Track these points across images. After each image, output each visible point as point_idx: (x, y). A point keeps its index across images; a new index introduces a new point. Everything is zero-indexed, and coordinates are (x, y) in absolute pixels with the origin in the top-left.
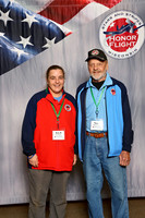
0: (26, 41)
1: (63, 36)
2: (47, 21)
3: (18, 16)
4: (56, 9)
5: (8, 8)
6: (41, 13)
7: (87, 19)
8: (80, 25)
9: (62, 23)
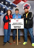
0: (10, 7)
1: (16, 7)
2: (14, 4)
3: (9, 3)
4: (15, 2)
5: (7, 1)
6: (13, 3)
7: (21, 4)
8: (19, 5)
9: (16, 4)
